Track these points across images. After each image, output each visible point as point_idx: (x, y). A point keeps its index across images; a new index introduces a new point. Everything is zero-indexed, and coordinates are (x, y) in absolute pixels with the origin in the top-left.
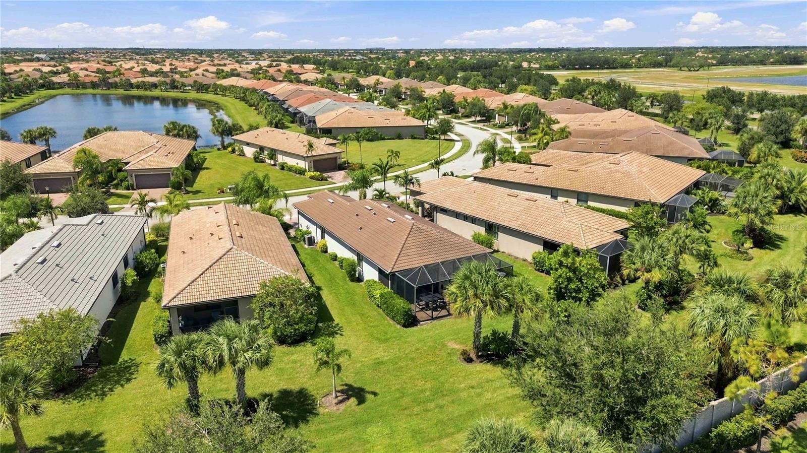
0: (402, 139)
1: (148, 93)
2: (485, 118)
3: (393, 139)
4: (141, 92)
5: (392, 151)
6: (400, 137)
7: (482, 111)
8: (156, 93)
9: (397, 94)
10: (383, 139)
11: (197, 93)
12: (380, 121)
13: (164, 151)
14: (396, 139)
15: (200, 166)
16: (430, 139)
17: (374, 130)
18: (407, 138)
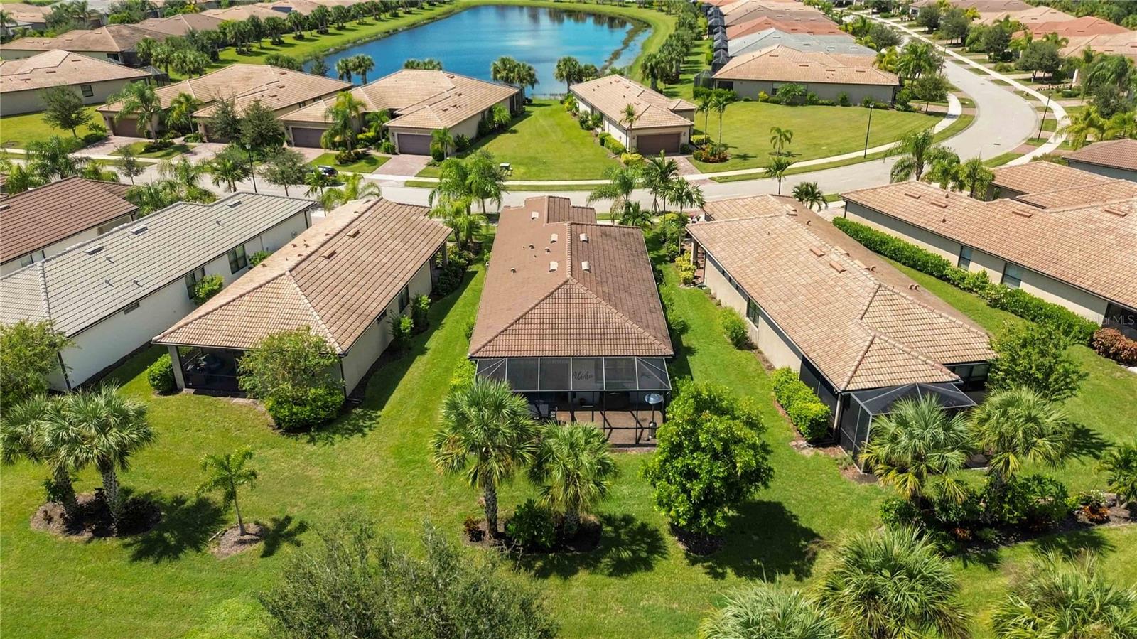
0: (849, 105)
2: (1051, 75)
3: (832, 105)
5: (778, 130)
6: (845, 102)
7: (1045, 62)
9: (930, 20)
10: (813, 103)
11: (640, 7)
12: (816, 73)
13: (450, 102)
14: (837, 104)
15: (503, 128)
16: (899, 110)
17: (802, 88)
18: (859, 104)
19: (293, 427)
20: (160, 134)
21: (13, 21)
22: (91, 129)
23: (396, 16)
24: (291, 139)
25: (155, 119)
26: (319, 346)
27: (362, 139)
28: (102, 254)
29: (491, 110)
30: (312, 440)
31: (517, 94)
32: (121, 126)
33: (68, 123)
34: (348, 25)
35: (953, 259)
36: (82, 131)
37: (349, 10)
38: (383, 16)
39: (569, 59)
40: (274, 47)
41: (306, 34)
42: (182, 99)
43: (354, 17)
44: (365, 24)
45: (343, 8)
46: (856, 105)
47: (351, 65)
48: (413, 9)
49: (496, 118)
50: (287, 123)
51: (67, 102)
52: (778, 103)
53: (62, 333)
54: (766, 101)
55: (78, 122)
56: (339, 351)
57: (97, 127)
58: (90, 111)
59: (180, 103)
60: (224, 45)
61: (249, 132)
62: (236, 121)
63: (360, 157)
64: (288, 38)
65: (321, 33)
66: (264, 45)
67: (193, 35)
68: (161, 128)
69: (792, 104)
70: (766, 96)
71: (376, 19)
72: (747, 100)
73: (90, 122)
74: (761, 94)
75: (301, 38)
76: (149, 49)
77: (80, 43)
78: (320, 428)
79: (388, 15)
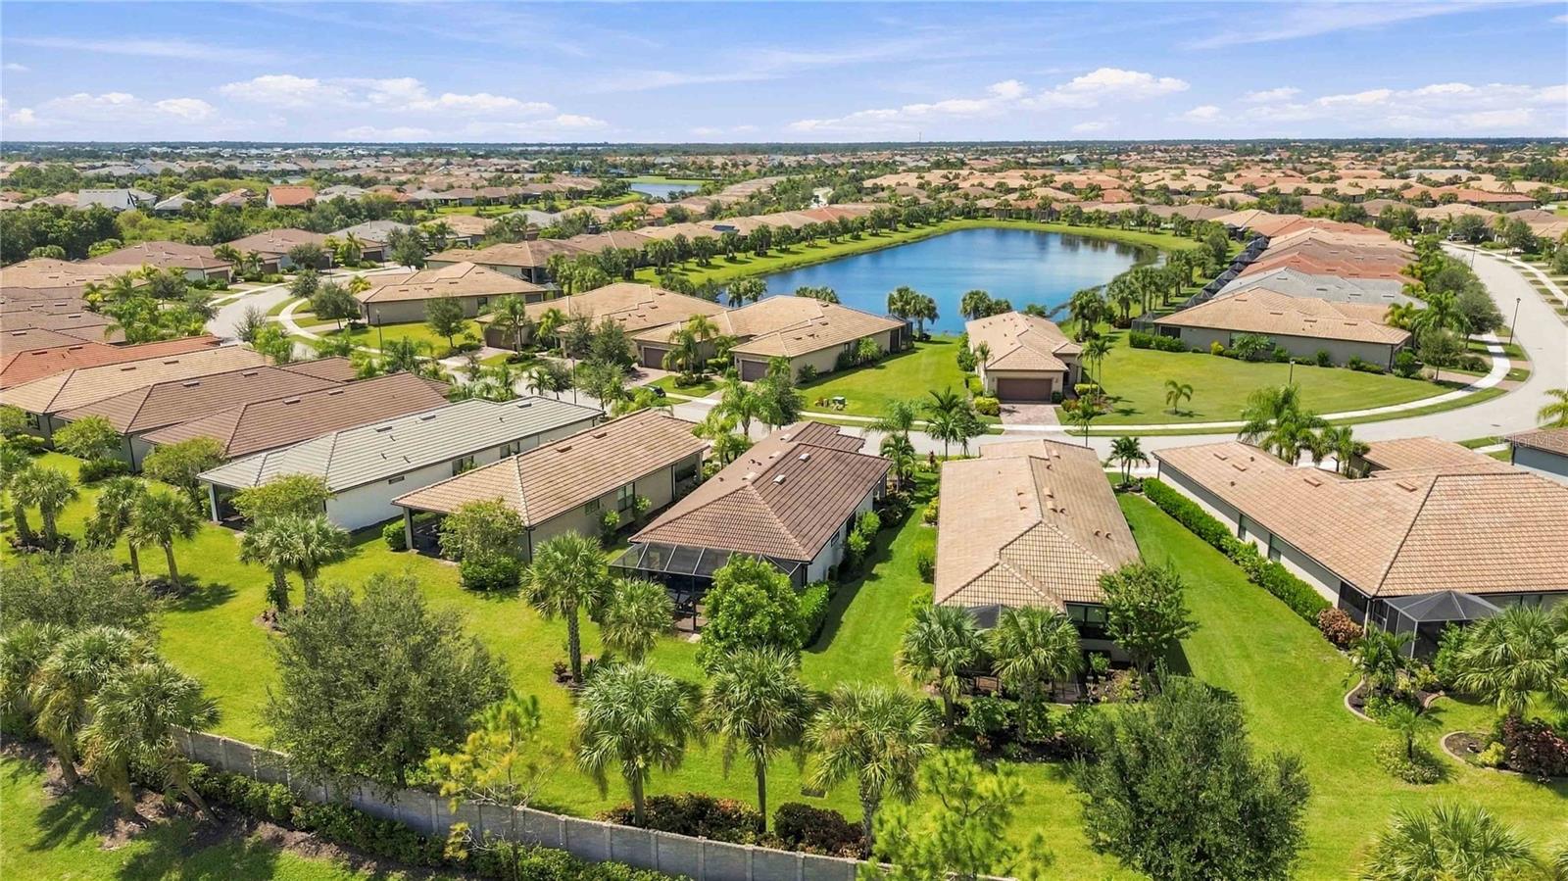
0: (1329, 366)
1: (1103, 232)
3: (1308, 363)
4: (1094, 230)
5: (1174, 384)
6: (1324, 361)
8: (1115, 232)
10: (1283, 360)
11: (1176, 235)
12: (1292, 324)
13: (810, 331)
14: (1313, 364)
15: (872, 362)
16: (1398, 376)
17: (1265, 340)
18: (1343, 365)
19: (477, 585)
20: (526, 346)
21: (452, 233)
22: (466, 338)
23: (857, 238)
24: (642, 359)
25: (525, 332)
26: (512, 517)
27: (711, 364)
28: (389, 432)
29: (858, 342)
30: (487, 598)
31: (902, 327)
32: (492, 338)
33: (447, 331)
34: (793, 248)
35: (1233, 527)
36: (458, 339)
37: (798, 231)
38: (839, 239)
39: (977, 293)
40: (698, 268)
41: (740, 256)
42: (551, 314)
43: (803, 239)
44: (815, 246)
45: (790, 229)
46: (1339, 366)
47: (742, 289)
48: (883, 230)
49: (862, 352)
50: (640, 343)
51: (448, 311)
52: (1236, 357)
53: (330, 489)
54: (1220, 354)
55: (458, 330)
56: (527, 524)
57: (472, 337)
58: (471, 322)
59: (548, 317)
60: (644, 263)
61: (597, 346)
62: (589, 337)
63: (699, 382)
64: (718, 260)
65: (758, 254)
66: (687, 266)
67: (610, 253)
68: (529, 341)
69: (1253, 359)
70: (1221, 348)
71: (831, 242)
72: (1195, 351)
73: (467, 331)
74: (1215, 345)
75: (732, 260)
76: (557, 265)
77: (499, 257)
78: (495, 589)
79: (847, 237)
